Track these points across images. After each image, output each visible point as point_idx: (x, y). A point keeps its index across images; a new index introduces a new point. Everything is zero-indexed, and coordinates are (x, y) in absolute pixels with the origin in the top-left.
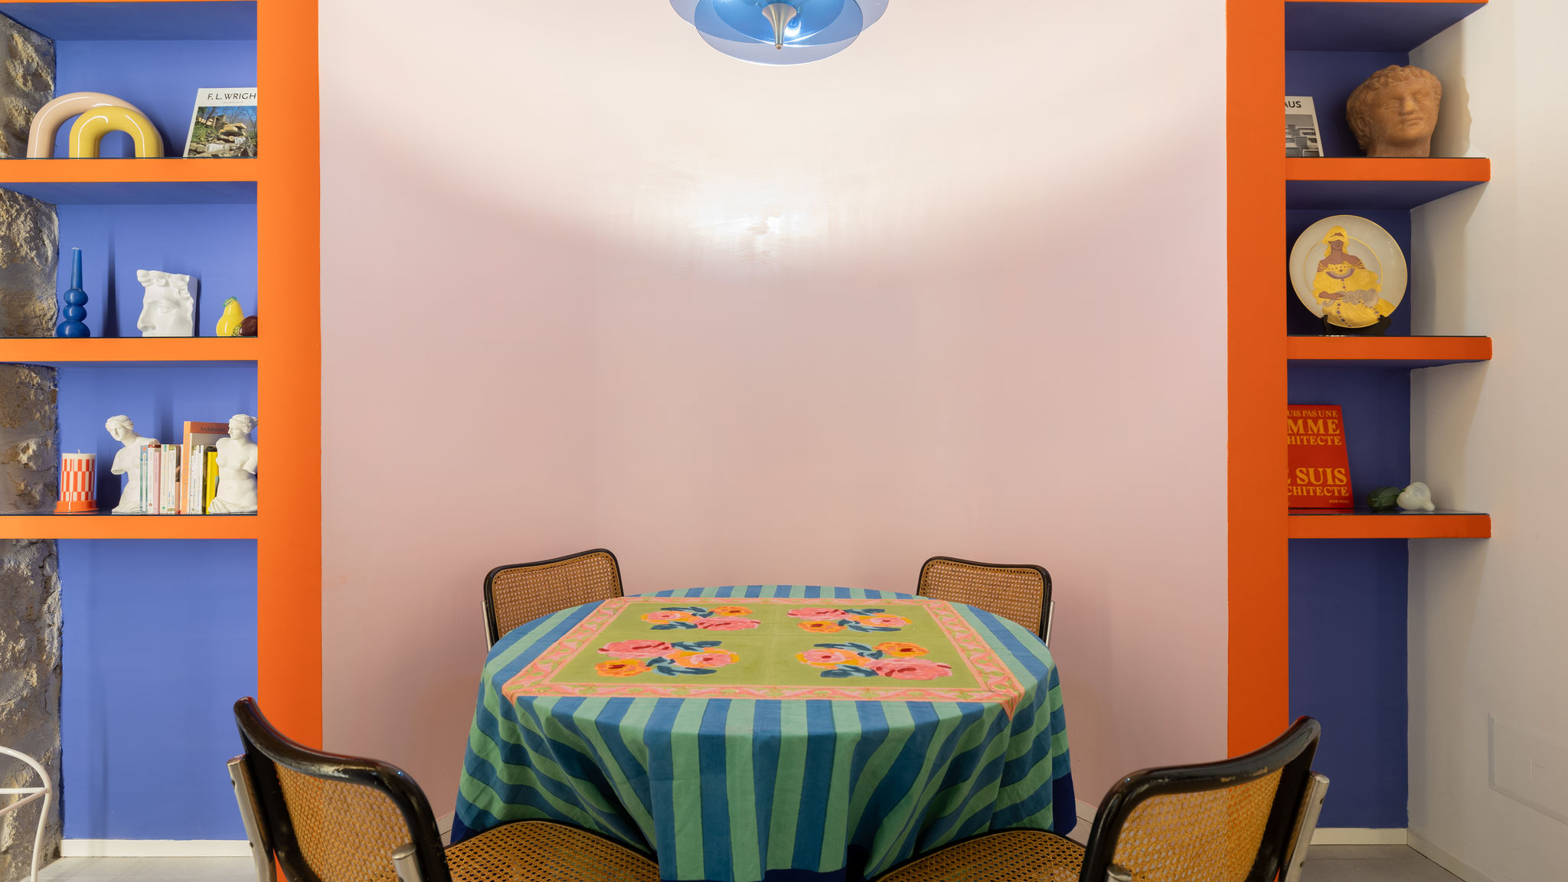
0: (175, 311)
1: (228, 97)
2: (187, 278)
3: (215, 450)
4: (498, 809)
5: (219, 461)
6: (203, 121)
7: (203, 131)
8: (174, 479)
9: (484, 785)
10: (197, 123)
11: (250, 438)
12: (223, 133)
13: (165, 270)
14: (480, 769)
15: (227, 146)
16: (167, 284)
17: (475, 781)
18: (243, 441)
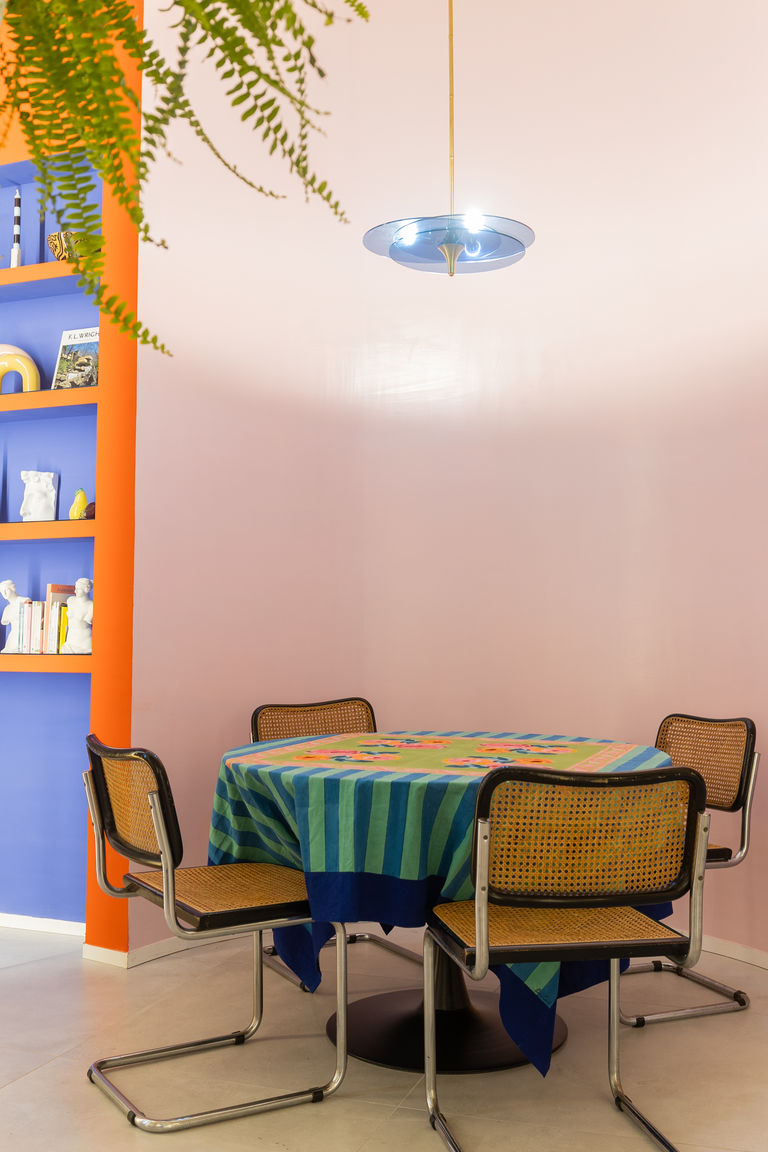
0: (44, 500)
1: (81, 336)
2: (52, 474)
3: (66, 606)
4: (235, 850)
5: (69, 614)
6: (65, 356)
7: (65, 364)
8: (40, 627)
9: (224, 835)
10: (62, 358)
11: (89, 596)
12: (78, 365)
13: (38, 470)
14: (221, 823)
15: (80, 373)
16: (39, 480)
17: (219, 832)
18: (84, 598)
